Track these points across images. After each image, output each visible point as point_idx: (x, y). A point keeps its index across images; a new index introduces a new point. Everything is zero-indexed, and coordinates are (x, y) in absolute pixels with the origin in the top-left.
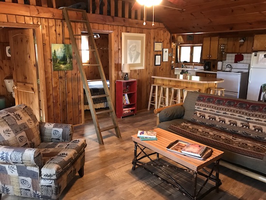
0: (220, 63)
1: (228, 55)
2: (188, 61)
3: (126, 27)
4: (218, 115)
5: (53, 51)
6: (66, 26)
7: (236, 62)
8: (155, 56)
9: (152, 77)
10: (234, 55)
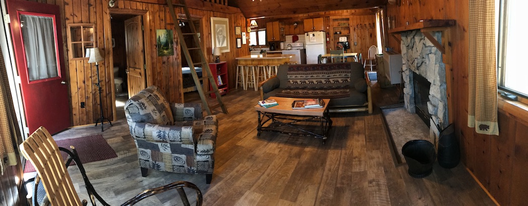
0: (282, 44)
1: (286, 36)
2: (256, 44)
3: (213, 11)
4: (307, 79)
5: (158, 37)
6: (167, 11)
7: (294, 42)
8: (237, 39)
9: (236, 59)
10: (291, 36)
